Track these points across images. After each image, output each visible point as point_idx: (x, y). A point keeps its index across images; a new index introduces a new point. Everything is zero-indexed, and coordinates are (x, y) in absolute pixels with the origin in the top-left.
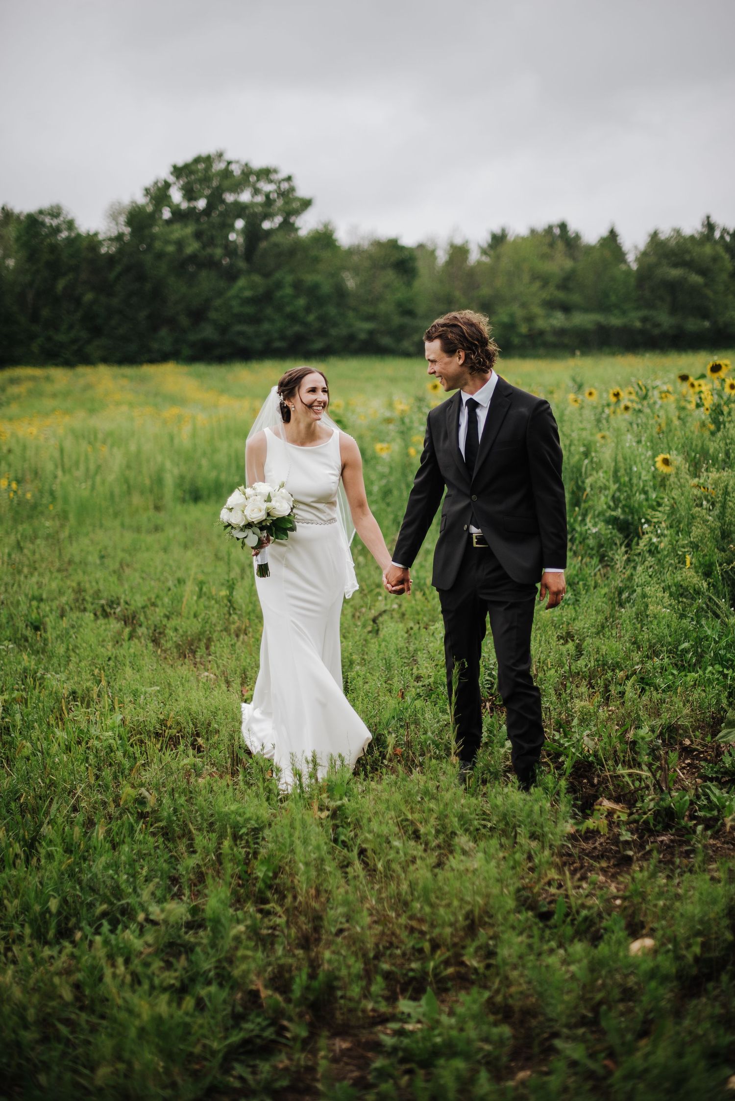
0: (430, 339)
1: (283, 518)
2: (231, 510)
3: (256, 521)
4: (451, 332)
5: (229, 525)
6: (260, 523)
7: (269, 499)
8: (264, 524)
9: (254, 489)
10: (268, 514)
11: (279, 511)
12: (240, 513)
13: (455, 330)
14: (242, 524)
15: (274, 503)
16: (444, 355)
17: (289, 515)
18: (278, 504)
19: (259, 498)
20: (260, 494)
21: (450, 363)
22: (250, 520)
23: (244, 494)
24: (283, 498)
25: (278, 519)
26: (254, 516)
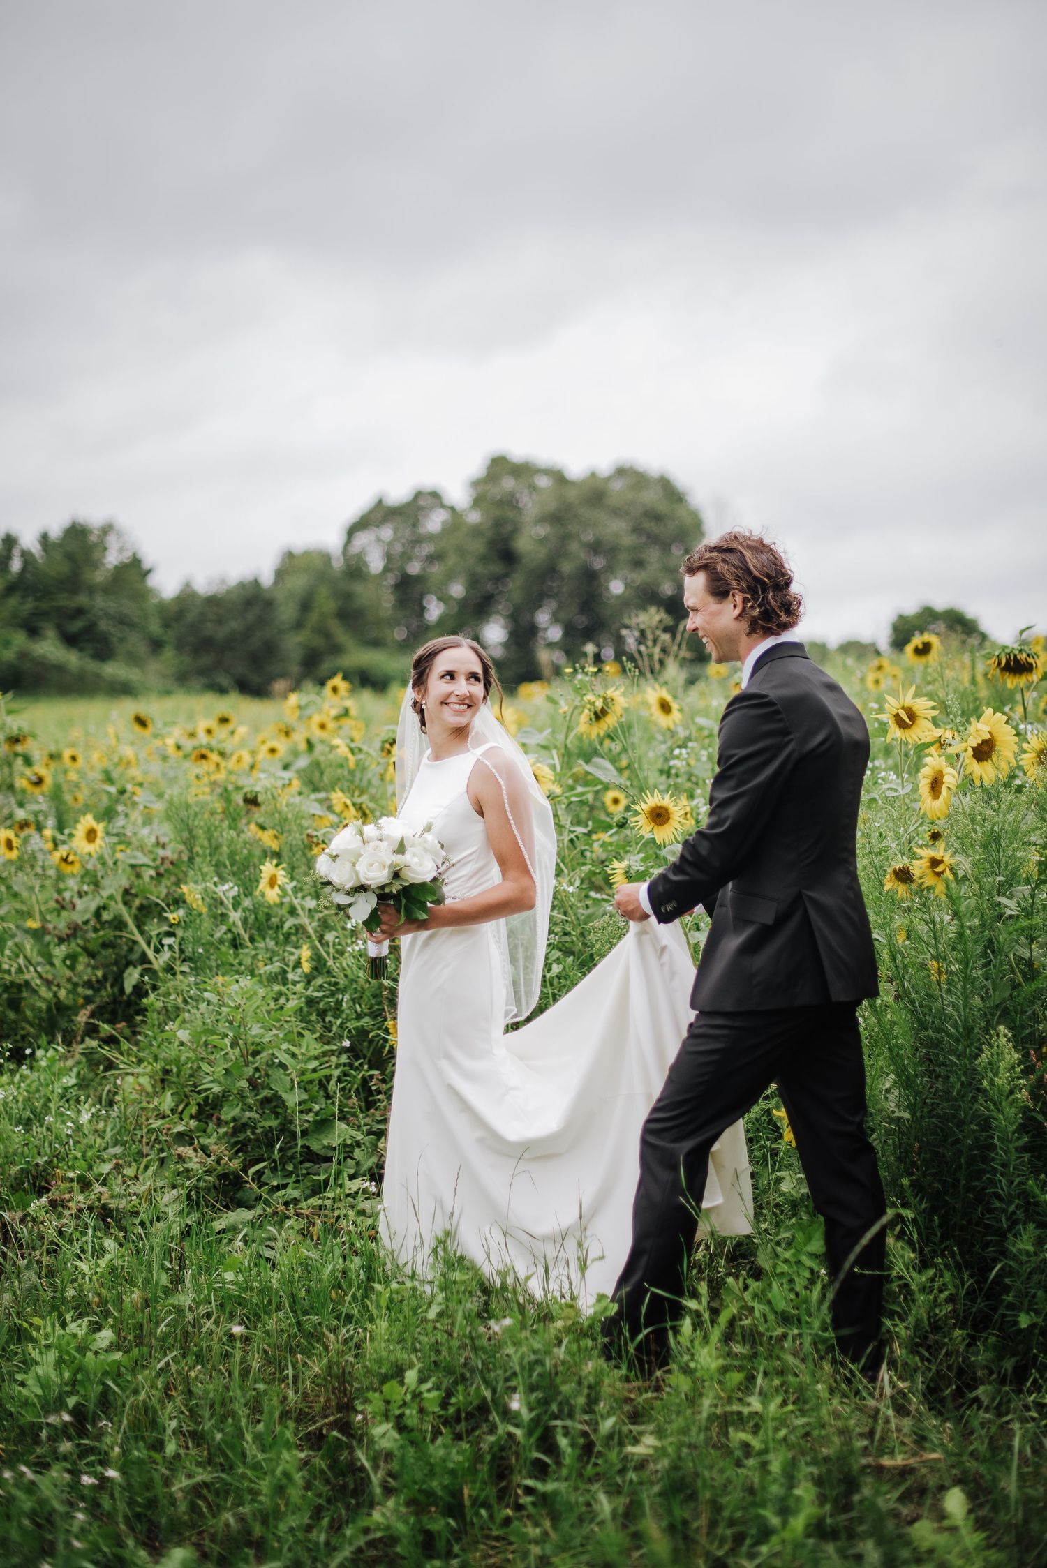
0: (692, 571)
1: (423, 885)
2: (334, 858)
3: (373, 884)
4: (724, 561)
5: (329, 883)
6: (382, 887)
7: (401, 849)
8: (387, 890)
9: (379, 828)
10: (396, 875)
11: (415, 872)
12: (348, 865)
13: (728, 557)
14: (348, 886)
15: (408, 858)
16: (711, 599)
17: (435, 879)
18: (416, 860)
19: (384, 844)
20: (388, 836)
21: (719, 613)
22: (364, 881)
23: (361, 834)
24: (426, 850)
25: (412, 885)
26: (372, 875)
